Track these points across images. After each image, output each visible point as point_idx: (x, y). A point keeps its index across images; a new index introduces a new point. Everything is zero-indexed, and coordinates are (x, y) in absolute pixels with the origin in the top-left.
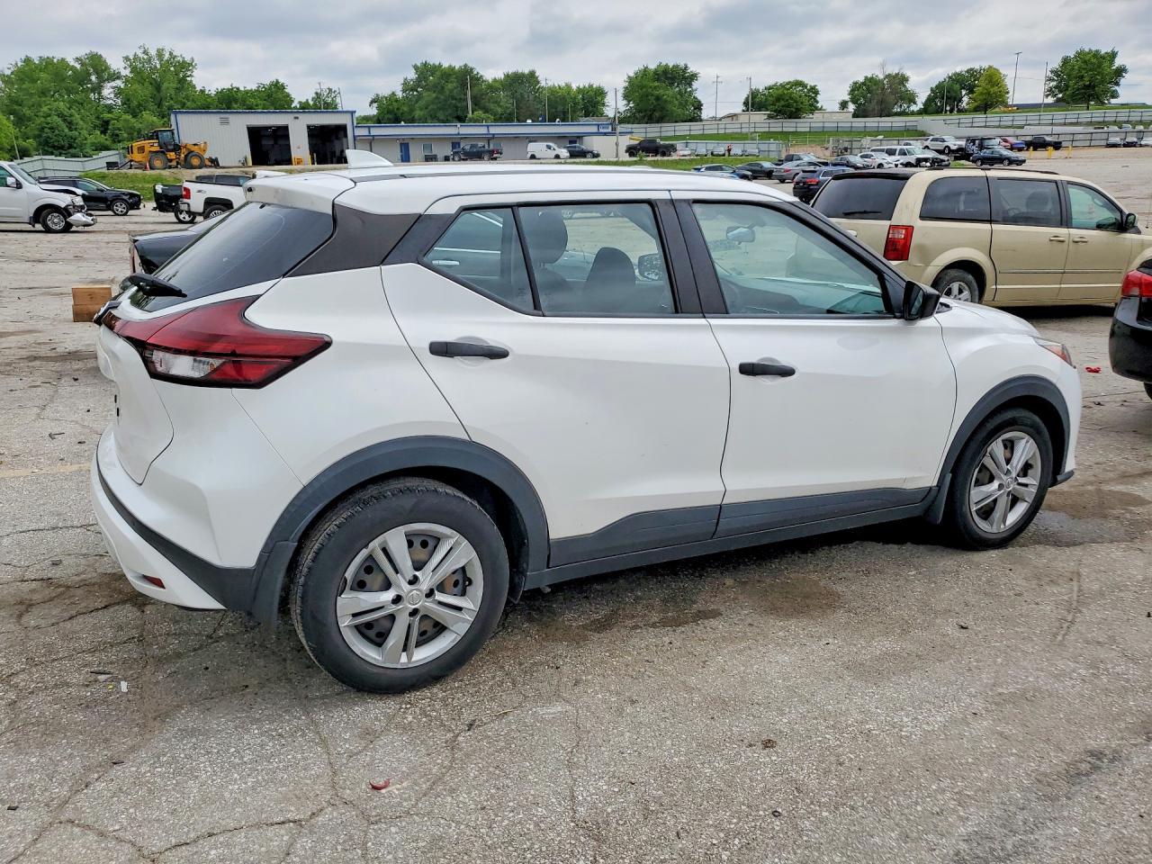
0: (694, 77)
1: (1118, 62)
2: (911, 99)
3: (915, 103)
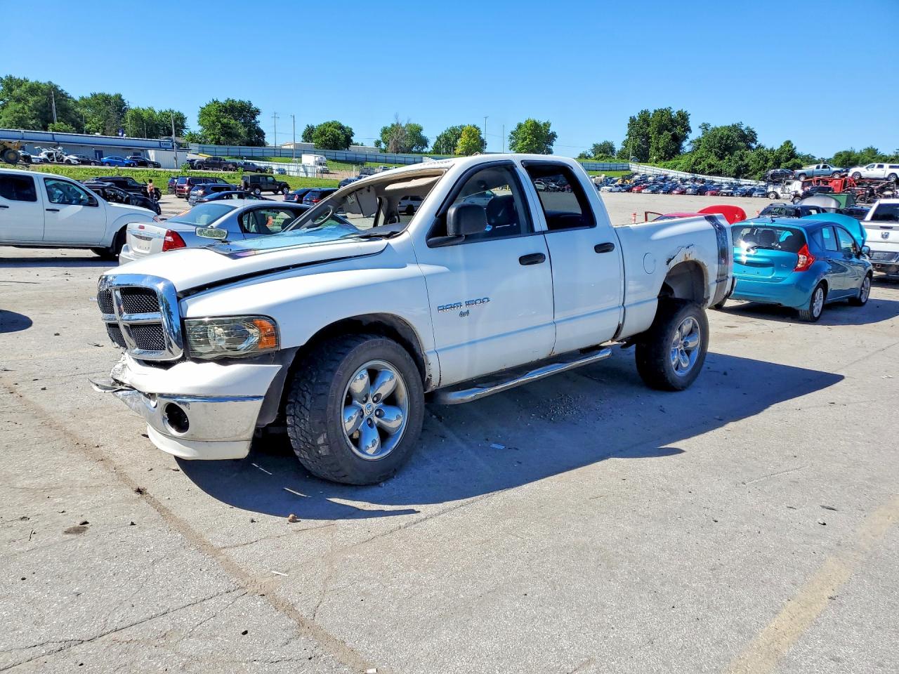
0: (258, 112)
1: (552, 130)
2: (424, 142)
3: (427, 146)
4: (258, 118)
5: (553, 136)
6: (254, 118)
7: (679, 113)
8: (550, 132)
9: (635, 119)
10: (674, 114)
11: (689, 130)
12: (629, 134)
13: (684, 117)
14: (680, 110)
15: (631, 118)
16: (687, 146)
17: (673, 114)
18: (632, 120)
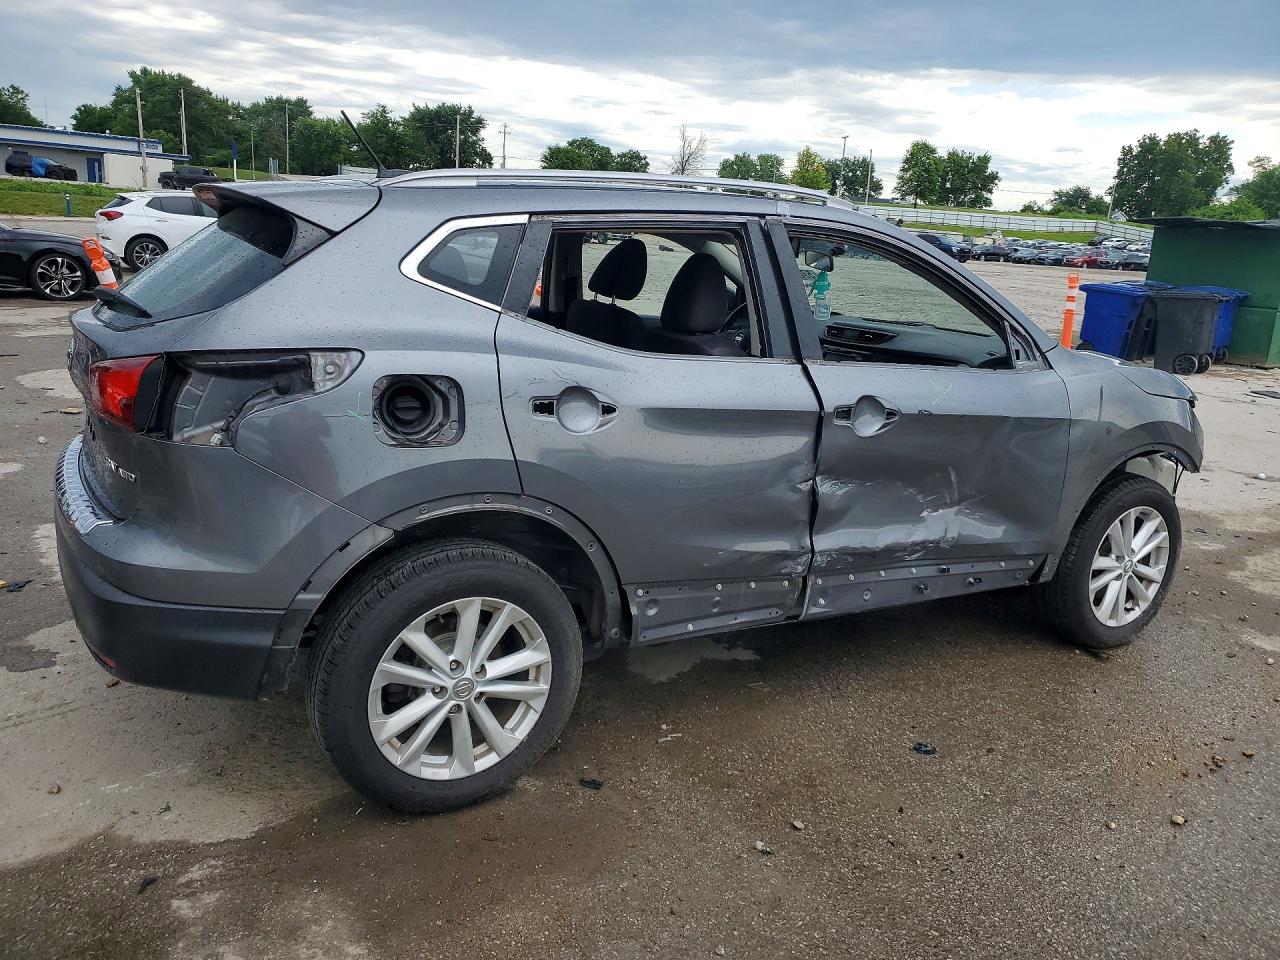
0: (481, 123)
4: (483, 133)
5: (994, 177)
6: (475, 131)
7: (1214, 140)
8: (989, 171)
9: (1130, 148)
10: (1204, 142)
11: (1230, 168)
12: (1120, 174)
13: (1220, 146)
14: (1214, 134)
15: (1124, 148)
16: (1223, 197)
17: (1201, 141)
18: (1127, 151)
